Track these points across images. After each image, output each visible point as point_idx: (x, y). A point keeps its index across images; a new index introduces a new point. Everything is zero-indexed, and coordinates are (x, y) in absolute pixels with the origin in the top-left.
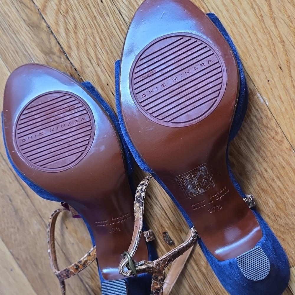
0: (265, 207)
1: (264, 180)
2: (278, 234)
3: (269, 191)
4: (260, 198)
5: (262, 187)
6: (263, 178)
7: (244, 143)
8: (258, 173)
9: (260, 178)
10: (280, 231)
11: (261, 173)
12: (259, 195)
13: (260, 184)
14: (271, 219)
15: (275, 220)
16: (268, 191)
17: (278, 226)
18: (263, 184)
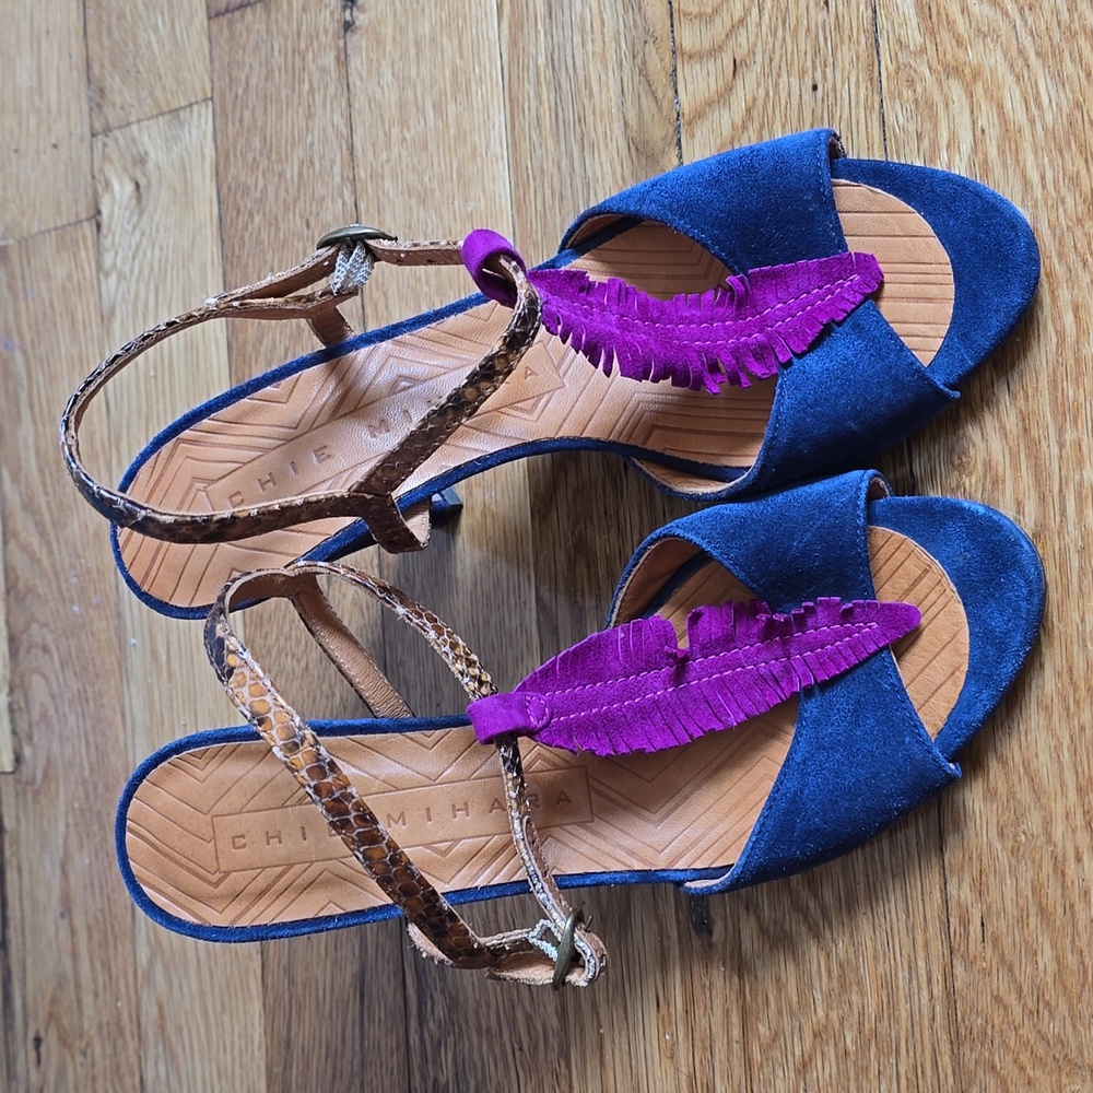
0: (1024, 961)
1: (1060, 881)
2: (1021, 1056)
3: (1058, 923)
4: (1023, 928)
5: (1044, 900)
6: (1060, 875)
7: (1055, 748)
8: (1052, 853)
9: (1051, 871)
10: (1032, 1053)
11: (1060, 859)
12: (1022, 917)
13: (1042, 886)
14: (1022, 1002)
15: (1031, 1012)
16: (1055, 921)
17: (1034, 1035)
18: (1050, 892)
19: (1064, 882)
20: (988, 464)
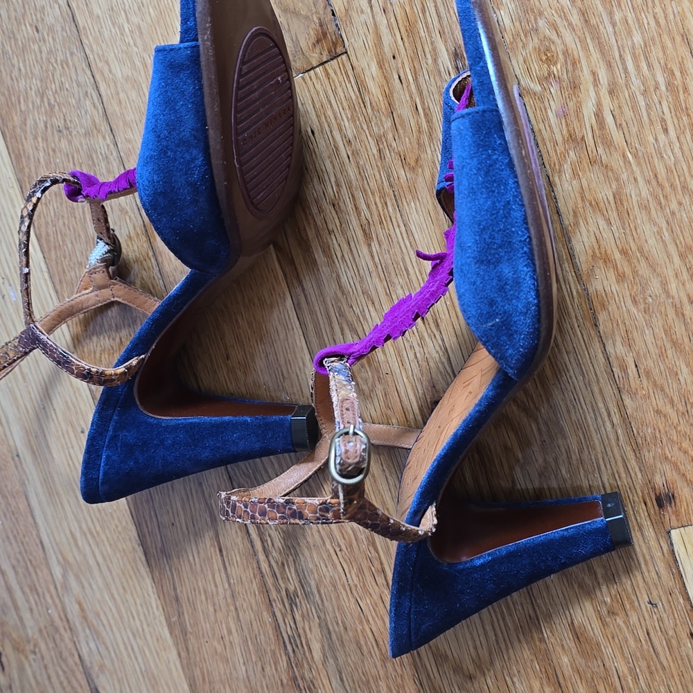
0: (670, 381)
1: (682, 320)
2: (683, 444)
3: (687, 348)
4: (664, 359)
5: (674, 337)
6: (681, 316)
7: (658, 232)
8: (672, 303)
9: (674, 316)
10: (690, 440)
11: (678, 306)
12: (662, 352)
13: (670, 328)
14: (675, 408)
15: (683, 414)
16: (685, 348)
17: (688, 428)
18: (677, 330)
19: (685, 320)
20: (566, 53)
